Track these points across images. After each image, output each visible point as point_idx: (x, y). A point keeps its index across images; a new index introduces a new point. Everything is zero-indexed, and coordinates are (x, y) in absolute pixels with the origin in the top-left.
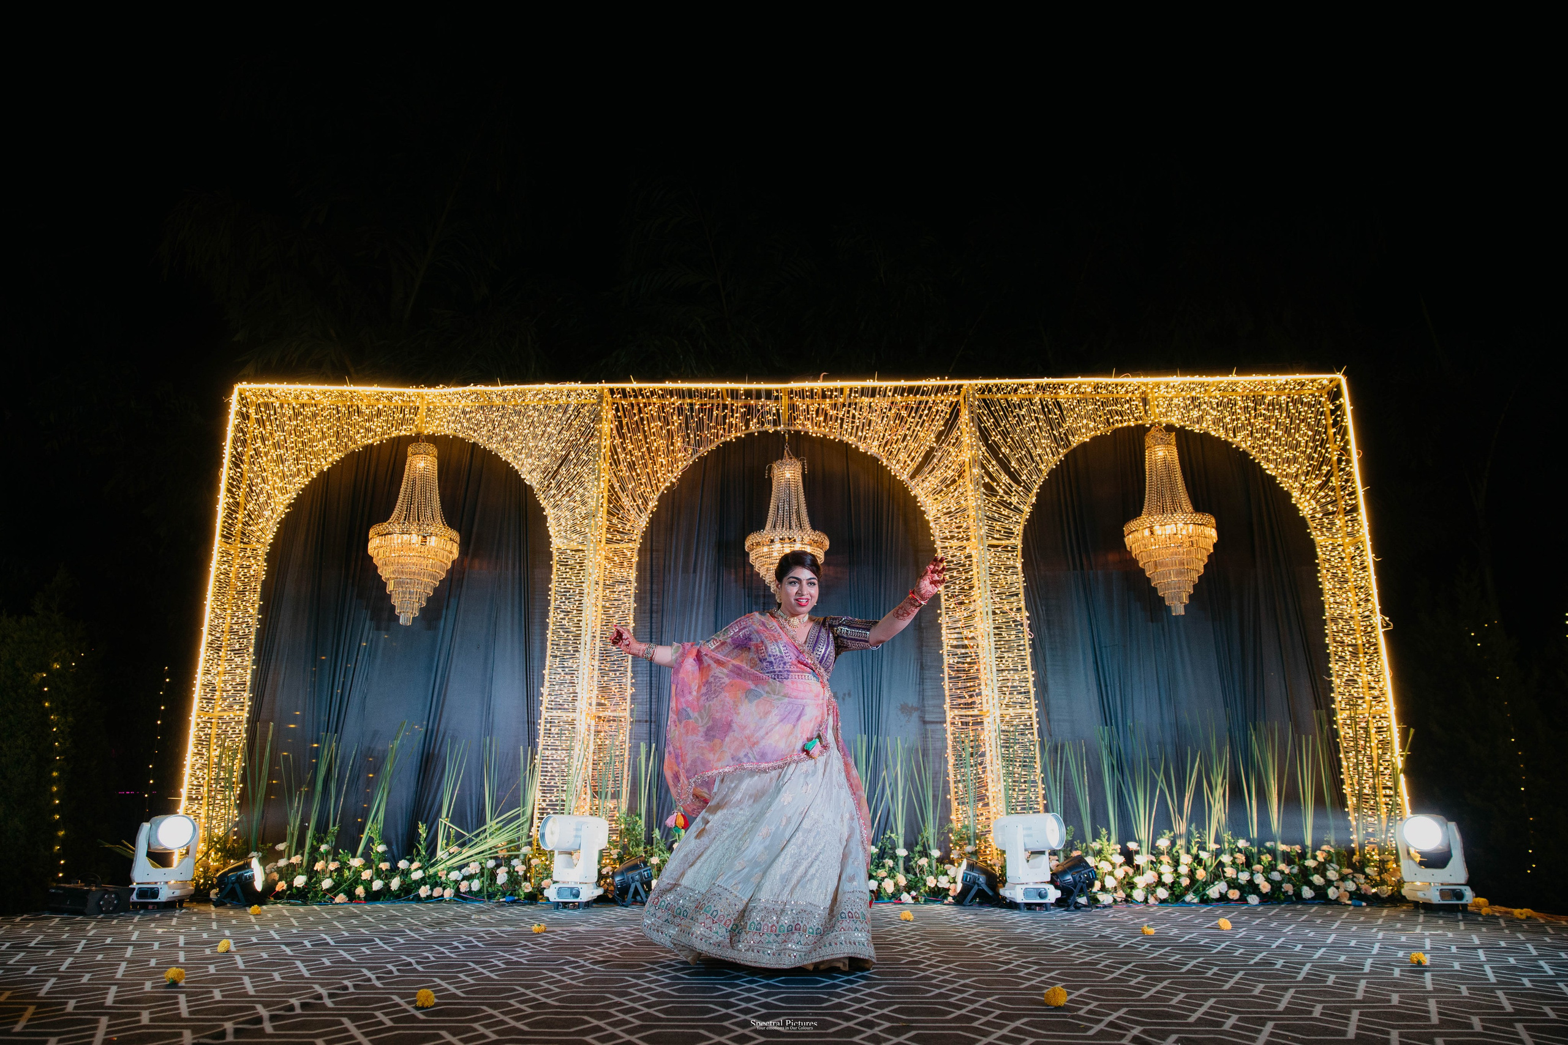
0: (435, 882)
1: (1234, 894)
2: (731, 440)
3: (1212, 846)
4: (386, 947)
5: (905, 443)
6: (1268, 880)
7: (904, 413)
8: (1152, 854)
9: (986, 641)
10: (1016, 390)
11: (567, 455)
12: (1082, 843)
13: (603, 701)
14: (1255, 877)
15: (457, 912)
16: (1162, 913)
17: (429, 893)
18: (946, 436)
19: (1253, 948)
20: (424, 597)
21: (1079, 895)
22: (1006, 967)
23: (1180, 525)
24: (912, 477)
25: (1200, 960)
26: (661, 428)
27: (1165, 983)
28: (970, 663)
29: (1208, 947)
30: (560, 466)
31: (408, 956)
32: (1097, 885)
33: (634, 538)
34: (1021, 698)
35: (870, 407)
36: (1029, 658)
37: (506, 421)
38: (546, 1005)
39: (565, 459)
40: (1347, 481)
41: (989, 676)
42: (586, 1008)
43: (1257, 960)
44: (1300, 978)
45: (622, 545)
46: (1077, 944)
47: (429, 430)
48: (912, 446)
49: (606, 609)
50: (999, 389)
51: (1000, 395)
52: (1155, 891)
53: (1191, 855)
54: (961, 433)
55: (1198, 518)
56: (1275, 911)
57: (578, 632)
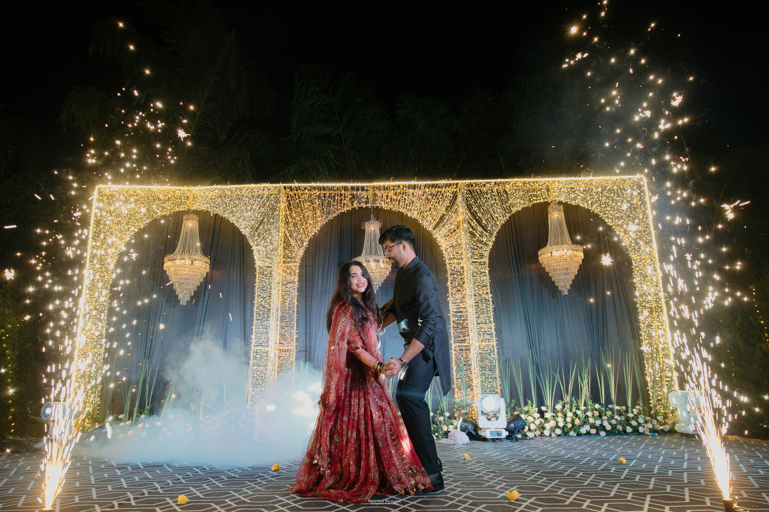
1: (593, 431)
2: (345, 211)
3: (583, 408)
5: (430, 212)
6: (610, 424)
7: (430, 197)
8: (553, 412)
9: (471, 310)
10: (485, 185)
11: (263, 220)
12: (519, 408)
13: (282, 342)
14: (604, 422)
16: (558, 441)
18: (451, 208)
19: (601, 461)
20: (192, 290)
21: (518, 434)
22: (478, 475)
23: (566, 251)
24: (434, 229)
25: (574, 468)
26: (310, 206)
27: (556, 482)
28: (463, 320)
29: (578, 461)
30: (259, 225)
31: (179, 474)
32: (527, 428)
33: (297, 260)
34: (488, 337)
35: (413, 194)
36: (492, 317)
37: (232, 203)
38: (244, 502)
39: (262, 222)
40: (646, 228)
41: (473, 326)
42: (264, 503)
43: (602, 467)
44: (622, 477)
45: (291, 264)
46: (514, 460)
47: (194, 208)
48: (434, 213)
49: (283, 296)
50: (476, 185)
51: (477, 188)
52: (555, 431)
53: (572, 412)
54: (458, 206)
55: (574, 247)
56: (613, 439)
57: (269, 307)
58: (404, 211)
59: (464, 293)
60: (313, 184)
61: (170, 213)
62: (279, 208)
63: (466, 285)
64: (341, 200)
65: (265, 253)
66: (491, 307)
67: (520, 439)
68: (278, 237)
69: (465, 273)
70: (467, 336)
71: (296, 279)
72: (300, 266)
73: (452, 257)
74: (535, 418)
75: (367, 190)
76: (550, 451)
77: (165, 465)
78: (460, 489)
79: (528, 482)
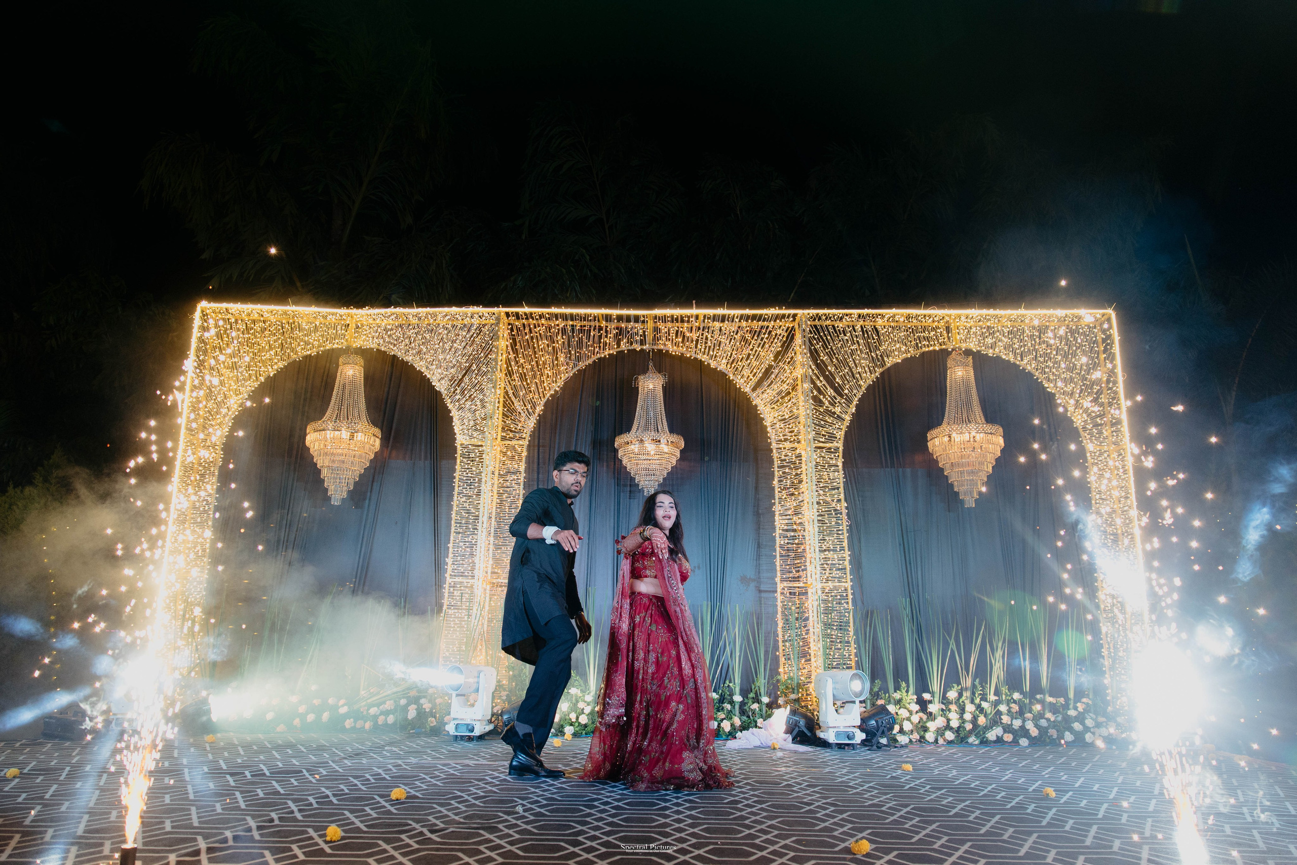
0: (356, 715)
1: (1008, 737)
2: (605, 356)
3: (992, 698)
4: (310, 778)
5: (749, 361)
6: (1036, 726)
7: (748, 336)
8: (943, 703)
9: (811, 527)
10: (841, 319)
11: (470, 367)
12: (885, 694)
13: (496, 571)
14: (1027, 723)
16: (947, 753)
17: (353, 725)
18: (783, 356)
19: (1014, 792)
20: (352, 482)
21: (882, 737)
22: (808, 808)
23: (973, 433)
24: (754, 389)
25: (967, 803)
26: (548, 345)
27: (934, 826)
28: (798, 544)
29: (977, 789)
30: (464, 376)
31: (327, 788)
32: (897, 728)
33: (524, 436)
34: (839, 573)
35: (721, 330)
36: (846, 541)
37: (420, 337)
38: (429, 841)
39: (468, 370)
40: (1113, 398)
41: (813, 555)
42: (462, 844)
43: (1014, 802)
44: (1044, 823)
45: (514, 442)
46: (871, 785)
47: (357, 344)
48: (755, 363)
49: (500, 494)
50: (827, 317)
51: (828, 322)
52: (944, 734)
53: (975, 704)
54: (795, 353)
55: (989, 428)
56: (1040, 753)
57: (477, 513)
58: (704, 358)
59: (801, 498)
60: (554, 310)
61: (318, 353)
62: (497, 348)
63: (803, 487)
64: (600, 337)
65: (472, 423)
66: (845, 523)
67: (885, 746)
68: (494, 396)
69: (803, 465)
70: (803, 570)
71: (522, 468)
72: (529, 446)
73: (782, 438)
74: (911, 712)
75: (643, 322)
76: (932, 769)
77: (304, 771)
78: (776, 832)
79: (889, 823)
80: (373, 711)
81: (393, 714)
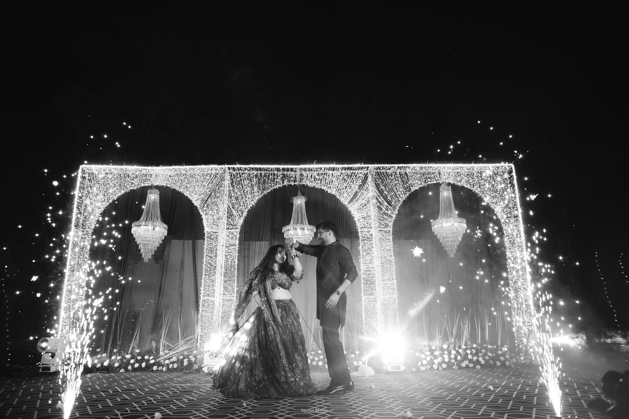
0: (159, 364)
1: (471, 365)
2: (277, 188)
3: (464, 347)
4: (141, 393)
5: (346, 190)
6: (484, 359)
7: (346, 178)
8: (441, 351)
9: (378, 269)
10: (390, 169)
11: (211, 194)
12: (414, 347)
13: (225, 293)
14: (479, 358)
15: (168, 377)
16: (443, 374)
17: (157, 369)
18: (363, 187)
19: (475, 389)
20: (154, 251)
22: (381, 400)
23: (453, 223)
24: (349, 203)
25: (454, 394)
26: (249, 183)
27: (439, 405)
28: (372, 277)
29: (458, 389)
30: (208, 198)
31: (150, 397)
33: (238, 227)
34: (391, 291)
35: (332, 175)
36: (395, 275)
37: (187, 180)
39: (210, 196)
40: (515, 205)
41: (379, 282)
43: (475, 393)
44: (489, 401)
45: (232, 231)
46: (409, 389)
47: (156, 183)
48: (349, 190)
49: (226, 256)
50: (383, 168)
51: (384, 171)
52: (442, 365)
53: (456, 350)
54: (368, 185)
55: (459, 220)
56: (486, 371)
57: (215, 265)
58: (325, 188)
59: (372, 255)
60: (252, 166)
61: (137, 188)
62: (224, 185)
63: (374, 250)
64: (274, 179)
65: (212, 221)
66: (394, 267)
67: (414, 372)
68: (223, 208)
69: (373, 239)
70: (374, 290)
71: (237, 242)
72: (240, 232)
73: (363, 226)
74: (426, 356)
75: (295, 171)
76: (437, 381)
77: (137, 389)
78: (367, 411)
79: (419, 405)
80: (167, 362)
81: (176, 363)
